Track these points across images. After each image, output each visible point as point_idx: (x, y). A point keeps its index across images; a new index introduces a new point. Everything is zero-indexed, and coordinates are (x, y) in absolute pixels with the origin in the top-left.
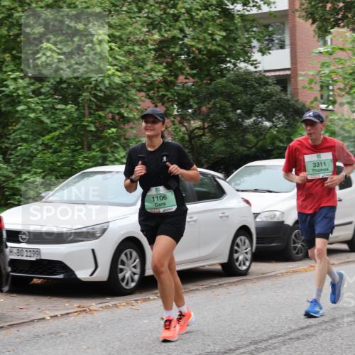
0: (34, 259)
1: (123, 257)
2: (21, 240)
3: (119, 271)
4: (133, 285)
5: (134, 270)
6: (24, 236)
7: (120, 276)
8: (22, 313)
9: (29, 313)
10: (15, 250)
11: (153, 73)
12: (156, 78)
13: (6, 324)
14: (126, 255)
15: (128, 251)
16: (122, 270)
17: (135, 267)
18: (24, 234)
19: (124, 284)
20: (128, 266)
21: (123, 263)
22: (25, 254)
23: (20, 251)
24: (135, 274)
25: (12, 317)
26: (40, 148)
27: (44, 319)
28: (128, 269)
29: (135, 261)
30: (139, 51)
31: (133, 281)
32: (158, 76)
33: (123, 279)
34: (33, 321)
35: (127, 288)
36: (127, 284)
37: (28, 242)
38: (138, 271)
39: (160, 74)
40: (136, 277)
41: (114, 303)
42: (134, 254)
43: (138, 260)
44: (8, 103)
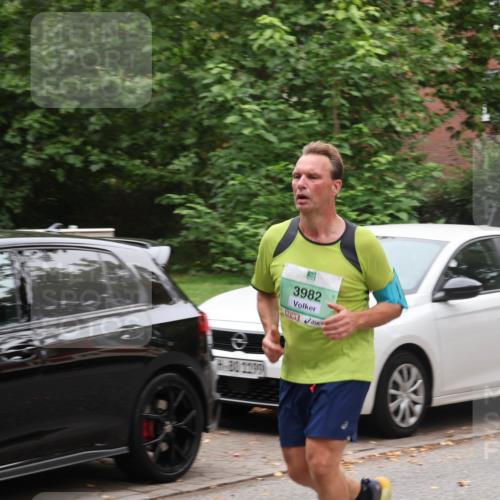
0: (255, 376)
1: (396, 376)
2: (236, 347)
3: (389, 398)
4: (412, 421)
5: (414, 397)
6: (240, 341)
7: (392, 406)
8: (239, 464)
9: (250, 464)
10: (226, 363)
11: (446, 59)
12: (450, 67)
13: (213, 484)
14: (401, 372)
15: (403, 367)
16: (394, 398)
17: (415, 392)
18: (240, 336)
19: (397, 420)
20: (405, 391)
21: (396, 386)
22: (242, 368)
23: (234, 363)
24: (415, 403)
25: (223, 470)
26: (264, 182)
27: (272, 475)
28: (405, 395)
29: (415, 383)
30: (421, 22)
31: (412, 414)
32: (453, 64)
33: (397, 412)
34: (255, 479)
35: (403, 425)
36: (403, 419)
37: (247, 350)
38: (420, 398)
39: (456, 60)
40: (418, 409)
41: (382, 451)
42: (415, 371)
43: (420, 381)
44: (212, 113)
